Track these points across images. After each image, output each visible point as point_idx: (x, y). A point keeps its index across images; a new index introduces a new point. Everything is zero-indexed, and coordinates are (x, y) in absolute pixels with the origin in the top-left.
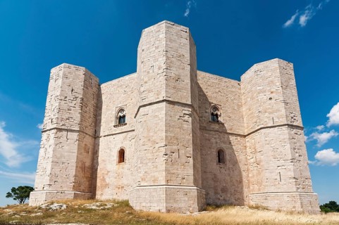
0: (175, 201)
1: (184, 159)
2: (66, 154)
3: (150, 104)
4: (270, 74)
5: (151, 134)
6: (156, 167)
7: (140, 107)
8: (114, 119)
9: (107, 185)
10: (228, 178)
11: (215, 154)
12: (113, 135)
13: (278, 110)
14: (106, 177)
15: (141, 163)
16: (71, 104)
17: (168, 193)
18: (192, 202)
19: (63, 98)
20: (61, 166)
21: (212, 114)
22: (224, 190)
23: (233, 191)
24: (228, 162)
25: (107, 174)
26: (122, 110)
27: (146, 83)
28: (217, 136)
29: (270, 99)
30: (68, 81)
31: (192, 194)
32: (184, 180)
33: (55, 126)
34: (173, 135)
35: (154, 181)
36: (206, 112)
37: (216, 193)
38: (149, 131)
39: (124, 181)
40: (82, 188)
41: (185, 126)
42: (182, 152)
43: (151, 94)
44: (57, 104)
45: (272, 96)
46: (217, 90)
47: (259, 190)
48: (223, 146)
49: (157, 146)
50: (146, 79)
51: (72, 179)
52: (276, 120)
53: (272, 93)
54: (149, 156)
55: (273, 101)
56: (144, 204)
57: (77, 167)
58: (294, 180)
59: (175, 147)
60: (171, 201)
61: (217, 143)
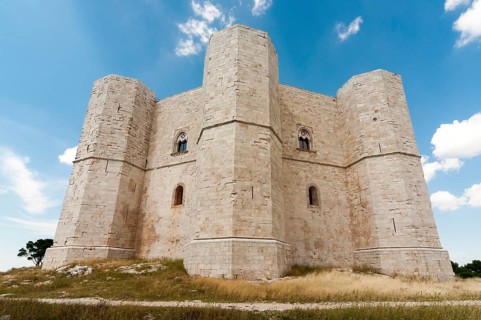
0: (246, 261)
1: (259, 201)
2: (103, 193)
3: (216, 126)
4: (372, 88)
5: (216, 165)
6: (221, 211)
7: (204, 129)
8: (171, 145)
9: (156, 238)
10: (323, 227)
11: (305, 192)
12: (169, 166)
13: (385, 134)
14: (156, 226)
15: (202, 205)
16: (115, 126)
17: (236, 249)
18: (270, 262)
19: (105, 117)
20: (95, 210)
21: (301, 139)
22: (319, 245)
23: (331, 246)
24: (322, 204)
25: (158, 222)
26: (182, 133)
27: (212, 98)
28: (307, 168)
29: (375, 119)
30: (114, 96)
31: (270, 250)
32: (260, 230)
33: (91, 154)
34: (244, 167)
35: (217, 232)
36: (292, 136)
37: (307, 249)
38: (213, 161)
39: (180, 232)
40: (121, 241)
41: (262, 155)
42: (257, 190)
43: (218, 114)
44: (98, 126)
45: (376, 115)
46: (306, 108)
47: (368, 244)
48: (316, 182)
49: (223, 182)
50: (212, 94)
51: (108, 229)
52: (383, 147)
53: (376, 111)
54: (213, 195)
55: (378, 122)
56: (202, 266)
57: (116, 211)
58: (414, 230)
59: (248, 184)
60: (241, 261)
61: (307, 177)
